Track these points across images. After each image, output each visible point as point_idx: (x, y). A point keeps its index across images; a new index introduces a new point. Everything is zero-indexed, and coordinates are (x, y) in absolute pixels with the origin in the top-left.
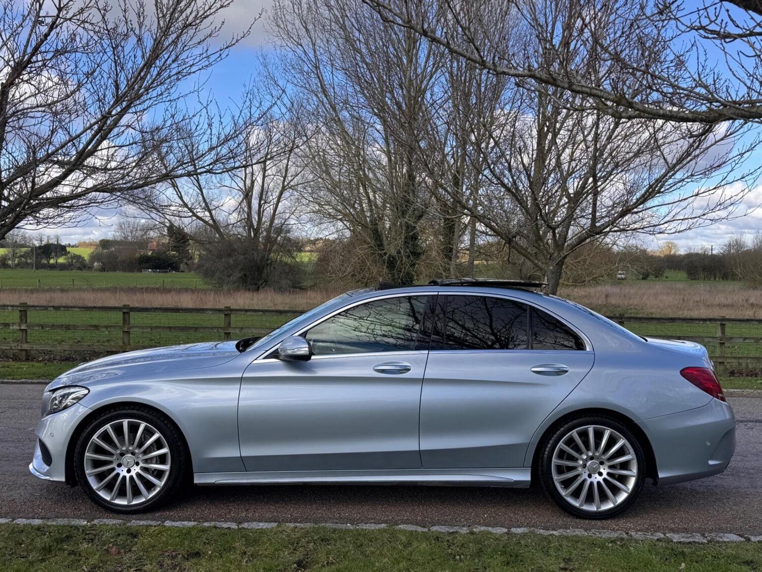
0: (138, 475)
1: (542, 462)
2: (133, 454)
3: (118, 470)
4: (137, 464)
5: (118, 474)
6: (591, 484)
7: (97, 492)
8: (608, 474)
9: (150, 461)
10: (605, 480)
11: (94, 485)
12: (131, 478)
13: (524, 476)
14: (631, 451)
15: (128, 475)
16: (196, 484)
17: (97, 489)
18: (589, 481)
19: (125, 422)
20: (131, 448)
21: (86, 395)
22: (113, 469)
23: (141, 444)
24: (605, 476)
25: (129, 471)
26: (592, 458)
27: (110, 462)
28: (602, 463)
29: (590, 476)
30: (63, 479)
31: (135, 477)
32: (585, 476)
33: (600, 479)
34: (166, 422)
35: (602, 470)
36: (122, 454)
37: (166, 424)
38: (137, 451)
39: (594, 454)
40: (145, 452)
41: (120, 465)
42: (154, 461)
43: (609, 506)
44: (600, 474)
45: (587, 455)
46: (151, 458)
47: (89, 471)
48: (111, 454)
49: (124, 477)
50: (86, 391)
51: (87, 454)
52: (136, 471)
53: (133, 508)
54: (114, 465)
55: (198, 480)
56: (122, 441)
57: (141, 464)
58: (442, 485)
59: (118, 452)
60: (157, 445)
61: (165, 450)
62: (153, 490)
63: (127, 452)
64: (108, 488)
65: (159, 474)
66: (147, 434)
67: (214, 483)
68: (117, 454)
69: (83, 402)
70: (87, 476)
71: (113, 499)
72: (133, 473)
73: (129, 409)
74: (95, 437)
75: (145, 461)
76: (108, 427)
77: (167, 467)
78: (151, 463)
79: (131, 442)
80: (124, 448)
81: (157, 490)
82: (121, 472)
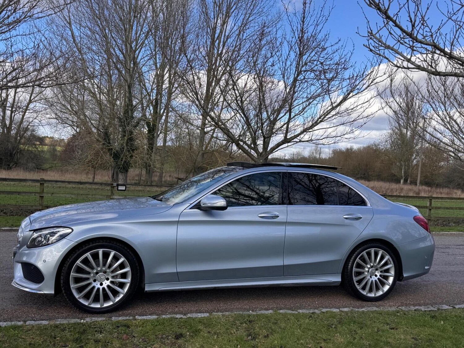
0: (108, 286)
1: (348, 270)
2: (105, 272)
3: (94, 284)
4: (108, 279)
5: (94, 287)
6: (372, 281)
7: (79, 300)
8: (380, 276)
10: (378, 279)
11: (77, 296)
12: (104, 289)
13: (337, 279)
14: (392, 262)
15: (101, 287)
16: (146, 291)
17: (79, 298)
18: (371, 280)
19: (101, 251)
20: (104, 269)
22: (90, 284)
23: (110, 266)
24: (378, 276)
25: (101, 284)
26: (372, 267)
27: (88, 279)
28: (377, 270)
29: (371, 277)
30: (53, 292)
31: (106, 288)
32: (369, 277)
33: (376, 278)
34: (128, 250)
35: (377, 274)
36: (97, 273)
37: (129, 252)
38: (108, 271)
39: (374, 264)
40: (113, 272)
41: (95, 281)
42: (119, 277)
43: (380, 293)
44: (376, 276)
45: (370, 265)
46: (117, 276)
47: (73, 286)
48: (89, 273)
49: (98, 289)
50: (70, 230)
51: (72, 274)
52: (107, 284)
53: (105, 309)
54: (91, 281)
55: (148, 288)
56: (98, 265)
57: (110, 279)
58: (294, 285)
59: (95, 271)
60: (122, 266)
61: (127, 269)
62: (119, 296)
63: (101, 271)
64: (87, 297)
65: (122, 285)
66: (116, 258)
67: (158, 290)
68: (93, 273)
69: (68, 237)
70: (72, 289)
71: (90, 304)
72: (105, 285)
73: (103, 242)
74: (78, 262)
75: (113, 277)
76: (88, 255)
77: (128, 280)
78: (117, 278)
79: (104, 265)
80: (99, 269)
81: (121, 296)
82: (95, 285)
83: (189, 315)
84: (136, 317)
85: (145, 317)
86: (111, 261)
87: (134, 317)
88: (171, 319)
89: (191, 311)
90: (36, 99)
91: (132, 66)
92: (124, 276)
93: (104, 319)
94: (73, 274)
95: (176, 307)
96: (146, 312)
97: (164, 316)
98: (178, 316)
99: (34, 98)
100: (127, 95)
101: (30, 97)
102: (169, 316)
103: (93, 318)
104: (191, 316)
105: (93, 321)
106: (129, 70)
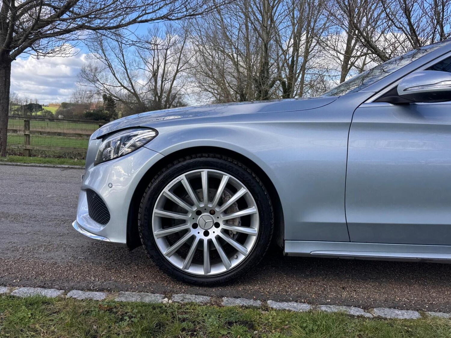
0: (218, 238)
2: (212, 212)
3: (193, 232)
4: (217, 225)
5: (193, 238)
7: (167, 258)
9: (231, 223)
11: (164, 250)
12: (210, 242)
15: (206, 239)
16: (287, 253)
17: (167, 255)
19: (204, 174)
20: (210, 206)
21: (154, 137)
22: (186, 231)
23: (221, 203)
25: (206, 233)
27: (183, 222)
30: (124, 241)
31: (214, 241)
34: (254, 175)
36: (199, 213)
37: (254, 178)
38: (217, 209)
40: (226, 212)
41: (195, 226)
42: (237, 223)
46: (233, 220)
47: (157, 232)
48: (185, 212)
49: (201, 242)
50: (153, 134)
51: (155, 210)
52: (216, 234)
53: (211, 280)
54: (189, 225)
55: (289, 249)
56: (200, 199)
57: (222, 226)
59: (195, 209)
60: (242, 203)
61: (252, 210)
62: (237, 258)
63: (205, 209)
64: (181, 253)
65: (243, 238)
66: (231, 189)
67: (309, 254)
68: (193, 212)
69: (149, 145)
70: (155, 238)
71: (186, 267)
72: (212, 236)
73: (209, 157)
74: (166, 190)
75: (227, 222)
76: (182, 178)
77: (254, 230)
78: (233, 225)
79: (211, 198)
80: (202, 205)
81: (242, 258)
82: (196, 234)
83: (377, 312)
84: (269, 302)
85: (285, 305)
86: (224, 192)
87: (265, 301)
88: (342, 318)
89: (375, 300)
90: (182, 68)
91: (269, 23)
92: (246, 221)
93: (209, 298)
94: (157, 211)
95: (343, 288)
96: (287, 292)
97: (324, 308)
98: (354, 311)
99: (181, 68)
100: (263, 55)
101: (178, 67)
102: (334, 309)
103: (188, 296)
104: (382, 315)
105: (186, 301)
106: (266, 27)
